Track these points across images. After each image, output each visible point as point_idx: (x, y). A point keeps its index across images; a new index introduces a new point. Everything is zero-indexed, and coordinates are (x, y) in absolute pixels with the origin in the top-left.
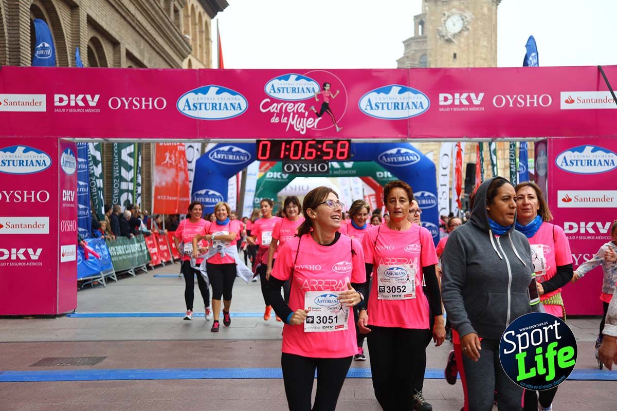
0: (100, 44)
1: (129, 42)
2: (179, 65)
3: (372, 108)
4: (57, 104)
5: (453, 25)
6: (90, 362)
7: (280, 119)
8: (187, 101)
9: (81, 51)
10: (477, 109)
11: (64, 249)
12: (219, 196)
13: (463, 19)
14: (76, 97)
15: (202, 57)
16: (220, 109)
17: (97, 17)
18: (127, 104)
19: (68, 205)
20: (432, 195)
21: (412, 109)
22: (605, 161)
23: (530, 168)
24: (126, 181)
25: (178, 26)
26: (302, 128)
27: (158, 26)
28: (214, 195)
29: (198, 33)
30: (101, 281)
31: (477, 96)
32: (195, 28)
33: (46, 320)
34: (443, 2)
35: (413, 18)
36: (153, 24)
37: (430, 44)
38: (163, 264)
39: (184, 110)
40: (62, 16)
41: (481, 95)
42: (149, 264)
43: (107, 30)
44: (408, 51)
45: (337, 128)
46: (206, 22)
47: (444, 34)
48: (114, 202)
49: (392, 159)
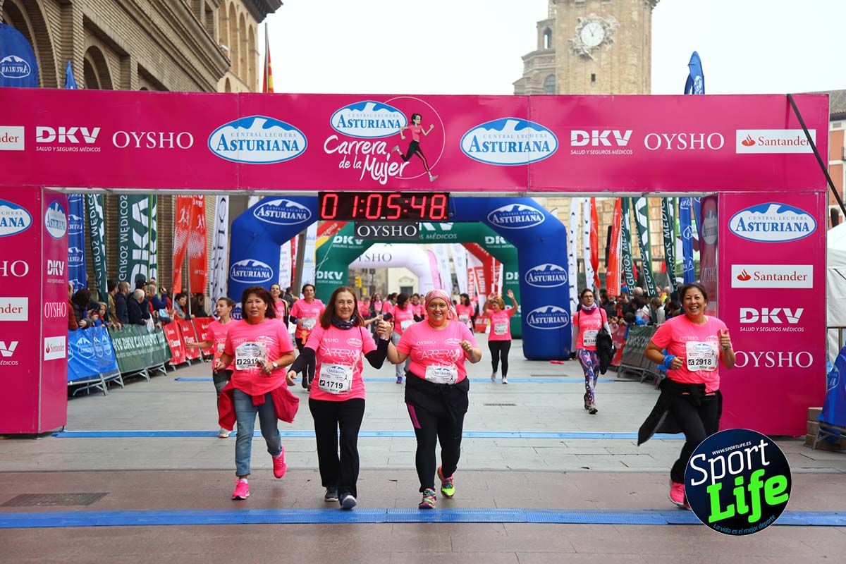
0: (102, 56)
1: (142, 54)
2: (212, 87)
3: (478, 150)
4: (40, 140)
5: (591, 36)
6: (84, 501)
7: (352, 164)
8: (223, 137)
9: (75, 66)
10: (623, 152)
11: (49, 342)
12: (268, 268)
13: (604, 28)
14: (66, 131)
15: (244, 75)
16: (269, 149)
17: (98, 18)
18: (138, 141)
19: (55, 281)
20: (561, 269)
21: (534, 151)
22: (796, 224)
23: (694, 232)
24: (138, 248)
25: (212, 33)
26: (383, 176)
27: (184, 32)
28: (260, 267)
29: (239, 43)
30: (101, 386)
31: (623, 135)
32: (236, 36)
33: (22, 440)
34: (578, 3)
35: (536, 25)
36: (177, 30)
37: (559, 62)
38: (190, 364)
39: (218, 149)
40: (48, 17)
41: (628, 133)
42: (169, 362)
43: (112, 37)
44: (530, 70)
45: (431, 176)
46: (251, 26)
47: (579, 48)
48: (122, 277)
49: (506, 218)
